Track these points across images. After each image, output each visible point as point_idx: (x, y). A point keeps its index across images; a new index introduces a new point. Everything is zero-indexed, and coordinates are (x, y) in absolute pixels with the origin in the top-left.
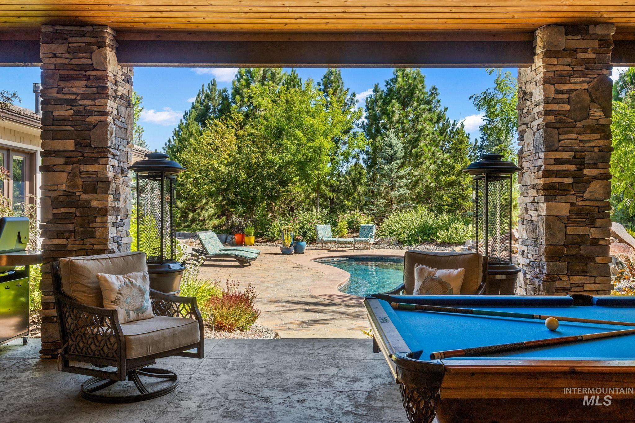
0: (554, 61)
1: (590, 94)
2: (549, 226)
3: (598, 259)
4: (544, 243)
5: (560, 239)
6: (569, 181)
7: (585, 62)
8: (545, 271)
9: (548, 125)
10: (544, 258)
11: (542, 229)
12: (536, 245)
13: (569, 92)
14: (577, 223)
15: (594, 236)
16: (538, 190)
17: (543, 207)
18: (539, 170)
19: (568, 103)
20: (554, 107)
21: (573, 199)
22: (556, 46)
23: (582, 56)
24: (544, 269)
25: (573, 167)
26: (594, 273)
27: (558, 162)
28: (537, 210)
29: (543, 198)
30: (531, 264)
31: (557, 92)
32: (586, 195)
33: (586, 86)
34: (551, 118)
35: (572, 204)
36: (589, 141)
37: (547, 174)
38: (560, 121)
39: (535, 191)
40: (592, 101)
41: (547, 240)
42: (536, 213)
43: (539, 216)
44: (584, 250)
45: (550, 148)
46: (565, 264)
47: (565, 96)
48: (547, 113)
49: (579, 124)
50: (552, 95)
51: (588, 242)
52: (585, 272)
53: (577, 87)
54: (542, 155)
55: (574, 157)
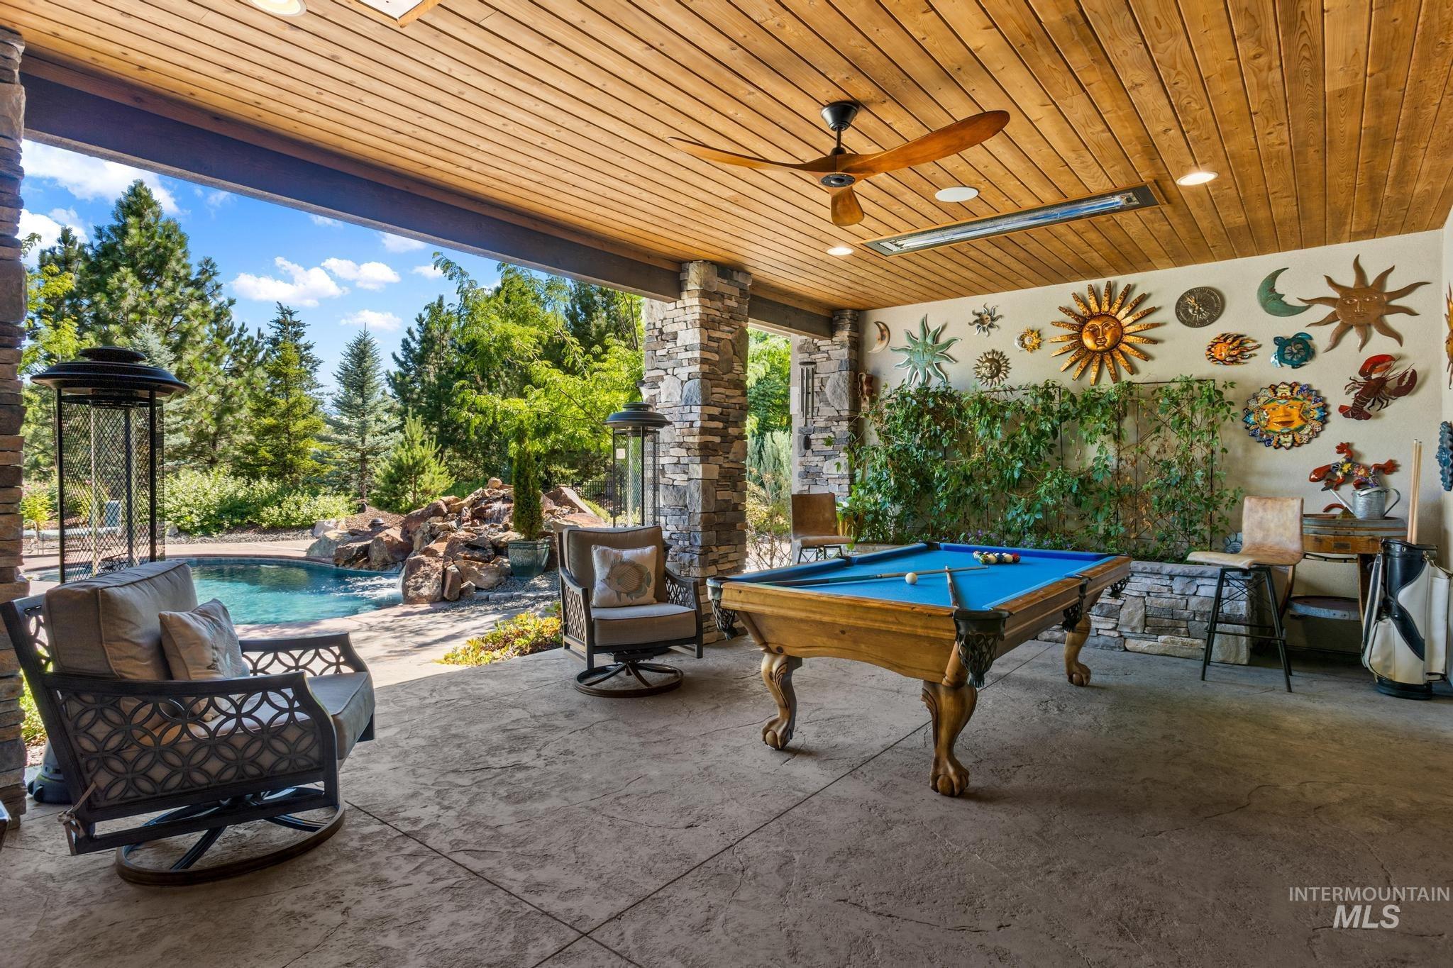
0: (709, 304)
1: (733, 345)
2: (705, 491)
3: (738, 525)
4: (699, 510)
5: (712, 507)
6: (717, 439)
7: (730, 310)
8: (699, 542)
9: (704, 376)
10: (699, 528)
11: (696, 495)
12: (683, 514)
13: (719, 340)
14: (725, 488)
15: (736, 501)
16: (688, 449)
17: (697, 471)
18: (691, 426)
19: (717, 353)
20: (708, 355)
21: (720, 459)
22: (710, 286)
23: (728, 302)
24: (696, 540)
25: (720, 425)
26: (736, 542)
27: (712, 418)
28: (685, 473)
29: (698, 459)
30: (673, 537)
31: (710, 338)
32: (731, 456)
33: (730, 337)
34: (706, 368)
35: (720, 466)
36: (733, 397)
37: (704, 431)
38: (713, 372)
39: (684, 450)
40: (735, 354)
41: (703, 507)
42: (685, 477)
43: (690, 479)
44: (730, 515)
45: (706, 403)
46: (714, 533)
47: (715, 345)
48: (704, 361)
49: (726, 377)
50: (706, 342)
51: (731, 508)
52: (729, 541)
53: (724, 336)
54: (697, 409)
55: (721, 414)
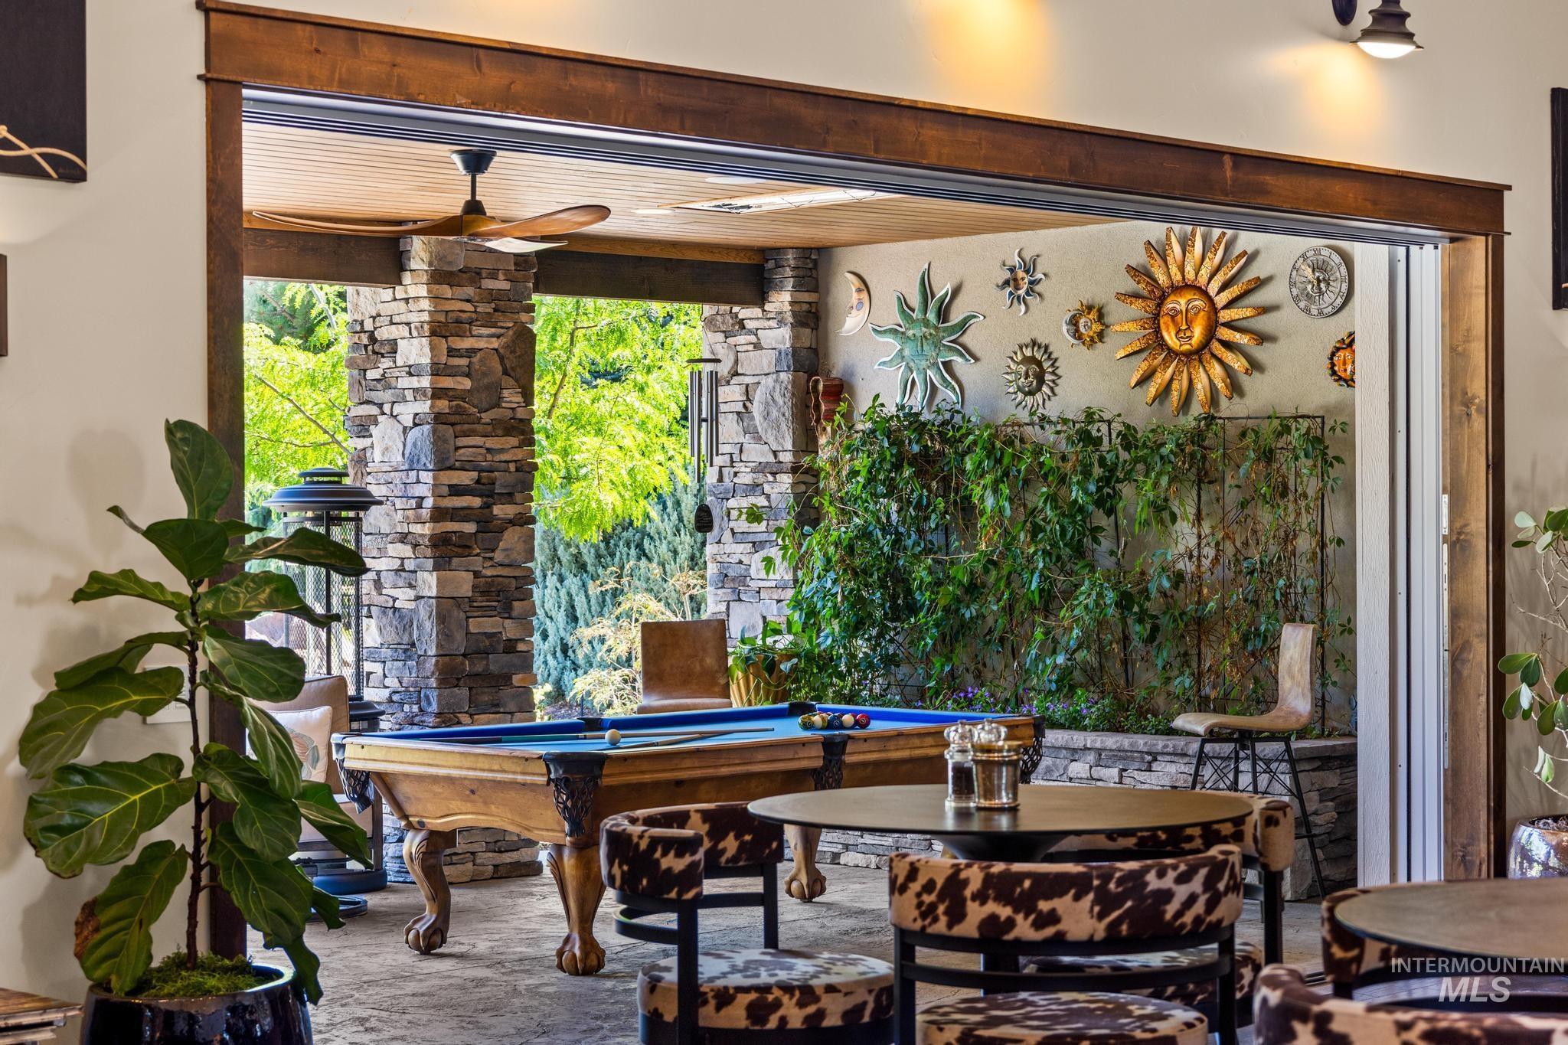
0: (446, 291)
1: (502, 359)
2: (442, 618)
3: (516, 679)
4: (432, 651)
5: (460, 645)
6: (470, 528)
7: (493, 296)
8: (434, 707)
9: (439, 418)
10: (433, 682)
11: (428, 625)
12: (410, 658)
13: (471, 352)
14: (485, 612)
15: (510, 636)
16: (415, 546)
17: (429, 582)
18: (419, 506)
19: (468, 375)
20: (447, 382)
21: (477, 563)
22: (450, 263)
23: (489, 284)
24: (429, 704)
25: (476, 502)
26: (511, 707)
27: (456, 490)
28: (411, 586)
29: (430, 563)
30: (395, 698)
31: (452, 352)
32: (499, 556)
33: (495, 343)
34: (443, 405)
35: (477, 574)
36: (502, 451)
37: (439, 514)
38: (458, 411)
39: (409, 548)
40: (505, 373)
41: (439, 646)
42: (411, 593)
43: (418, 598)
44: (496, 663)
45: (443, 465)
46: (465, 691)
47: (464, 362)
48: (437, 394)
49: (486, 417)
50: (444, 359)
51: (501, 648)
52: (498, 705)
53: (481, 344)
54: (427, 477)
55: (478, 482)
